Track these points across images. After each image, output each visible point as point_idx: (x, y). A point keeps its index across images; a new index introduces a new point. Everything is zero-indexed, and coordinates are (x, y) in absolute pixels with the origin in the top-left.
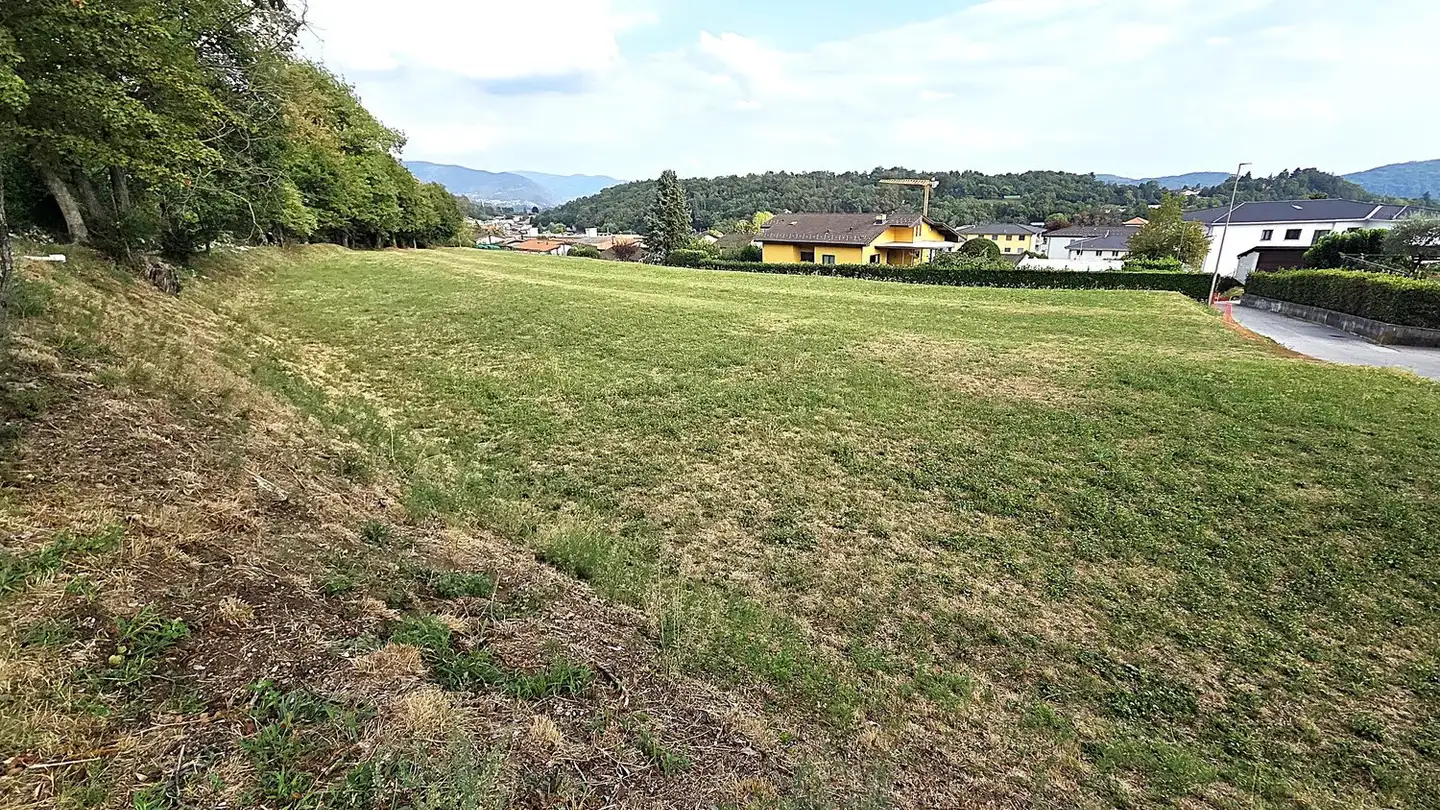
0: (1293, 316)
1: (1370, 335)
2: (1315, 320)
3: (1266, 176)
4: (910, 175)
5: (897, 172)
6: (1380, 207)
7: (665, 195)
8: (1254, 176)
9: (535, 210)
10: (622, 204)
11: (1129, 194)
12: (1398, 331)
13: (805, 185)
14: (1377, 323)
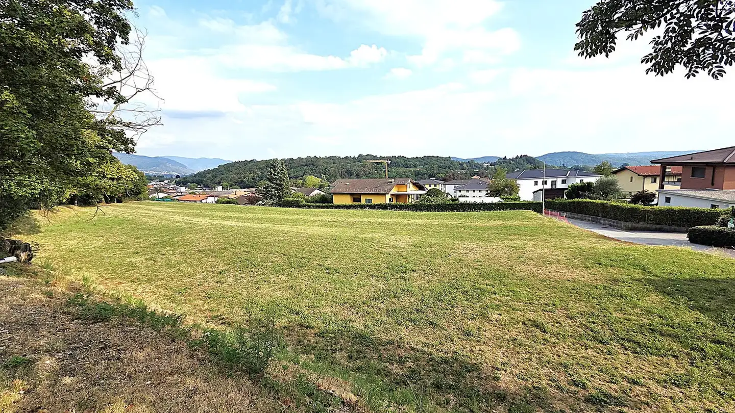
0: (574, 218)
1: (618, 227)
2: (585, 220)
3: (511, 158)
4: (375, 158)
5: (369, 157)
6: (569, 172)
7: (274, 171)
8: (508, 158)
9: (178, 176)
10: (231, 173)
11: (465, 165)
12: (629, 225)
13: (327, 163)
14: (619, 222)
